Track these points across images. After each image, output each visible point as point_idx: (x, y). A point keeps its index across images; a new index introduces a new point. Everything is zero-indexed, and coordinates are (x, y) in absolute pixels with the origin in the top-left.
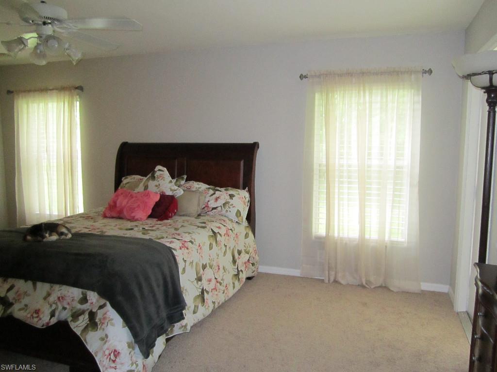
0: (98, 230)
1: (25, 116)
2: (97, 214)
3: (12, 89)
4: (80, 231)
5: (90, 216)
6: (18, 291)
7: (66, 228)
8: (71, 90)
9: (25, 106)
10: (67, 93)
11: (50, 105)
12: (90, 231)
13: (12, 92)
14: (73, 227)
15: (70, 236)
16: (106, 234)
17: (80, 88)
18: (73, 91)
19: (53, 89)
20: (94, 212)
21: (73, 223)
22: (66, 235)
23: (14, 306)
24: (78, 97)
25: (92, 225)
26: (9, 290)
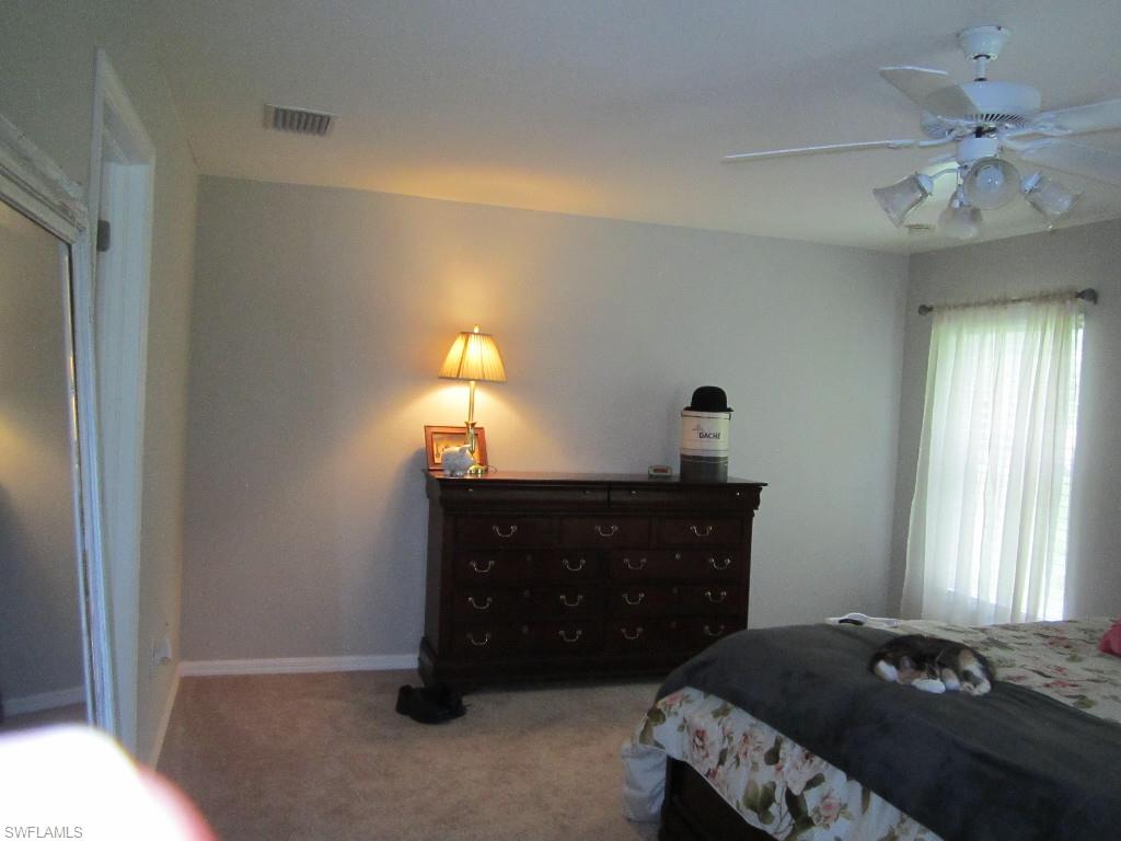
0: (1071, 691)
1: (951, 362)
2: (1087, 637)
3: (929, 304)
4: (1019, 678)
5: (1064, 639)
6: (827, 797)
7: (983, 661)
8: (1064, 302)
9: (953, 339)
10: (1054, 308)
11: (1010, 336)
12: (1047, 686)
13: (930, 309)
14: (1003, 663)
15: (985, 687)
16: (1089, 711)
17: (1091, 295)
18: (1068, 302)
19: (1020, 300)
20: (1080, 630)
21: (1011, 649)
22: (976, 683)
23: (813, 828)
24: (1081, 316)
25: (1060, 669)
26: (811, 784)
